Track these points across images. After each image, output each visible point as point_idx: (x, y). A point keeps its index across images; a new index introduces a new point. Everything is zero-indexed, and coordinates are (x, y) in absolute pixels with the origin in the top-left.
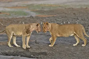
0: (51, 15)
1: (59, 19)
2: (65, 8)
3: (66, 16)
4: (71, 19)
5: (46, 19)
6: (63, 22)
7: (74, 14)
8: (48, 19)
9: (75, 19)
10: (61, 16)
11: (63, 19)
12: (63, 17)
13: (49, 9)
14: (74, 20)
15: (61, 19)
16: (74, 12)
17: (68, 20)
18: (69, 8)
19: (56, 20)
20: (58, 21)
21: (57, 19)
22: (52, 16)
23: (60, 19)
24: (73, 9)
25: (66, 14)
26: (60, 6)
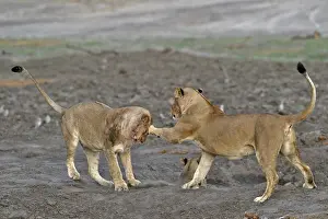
1: (66, 94)
2: (89, 52)
3: (92, 82)
4: (112, 92)
5: (21, 93)
7: (122, 72)
8: (26, 92)
9: (124, 91)
10: (75, 82)
11: (81, 91)
12: (81, 87)
13: (28, 58)
14: (121, 95)
15: (75, 94)
16: (120, 66)
17: (99, 97)
18: (104, 53)
19: (56, 95)
20: (64, 100)
21: (61, 94)
23: (71, 92)
24: (116, 54)
25: (92, 72)
26: (68, 46)
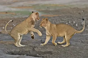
0: (56, 14)
1: (64, 19)
2: (71, 8)
3: (71, 16)
4: (77, 19)
5: (52, 18)
6: (68, 21)
7: (79, 13)
8: (53, 18)
9: (80, 18)
11: (68, 18)
12: (68, 17)
13: (54, 9)
14: (79, 20)
16: (79, 12)
17: (73, 20)
18: (75, 8)
19: (61, 19)
20: (63, 20)
21: (63, 19)
22: (58, 15)
23: (66, 18)
24: (78, 8)
25: (71, 13)
